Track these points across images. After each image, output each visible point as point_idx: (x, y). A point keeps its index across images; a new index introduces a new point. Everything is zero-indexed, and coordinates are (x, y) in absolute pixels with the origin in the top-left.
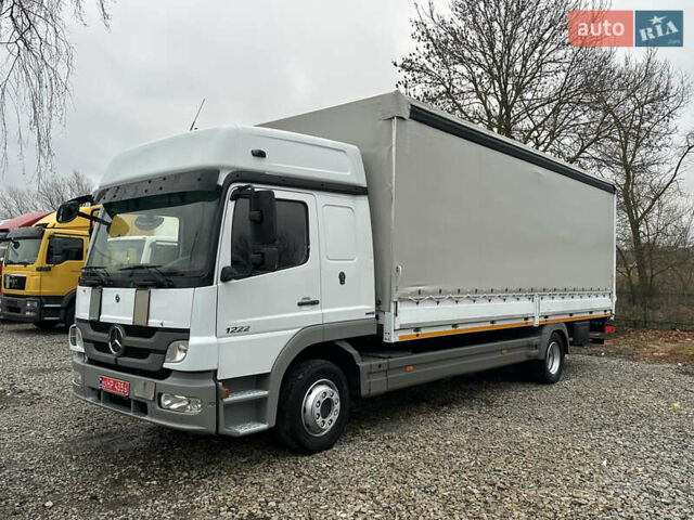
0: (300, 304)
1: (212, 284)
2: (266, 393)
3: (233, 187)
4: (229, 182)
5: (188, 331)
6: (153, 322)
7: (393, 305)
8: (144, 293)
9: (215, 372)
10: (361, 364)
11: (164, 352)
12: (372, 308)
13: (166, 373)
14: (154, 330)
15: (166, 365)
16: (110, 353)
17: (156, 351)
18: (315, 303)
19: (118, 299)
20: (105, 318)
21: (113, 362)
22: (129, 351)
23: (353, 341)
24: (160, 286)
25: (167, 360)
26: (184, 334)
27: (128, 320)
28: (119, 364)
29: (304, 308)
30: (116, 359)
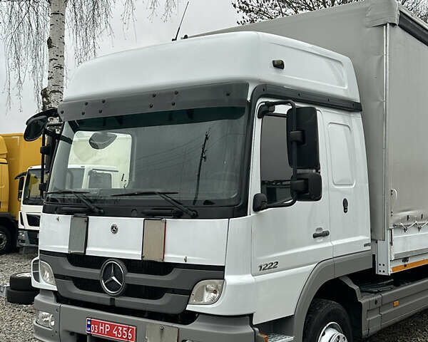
0: (315, 236)
1: (246, 214)
4: (256, 95)
7: (388, 233)
9: (251, 315)
10: (362, 301)
11: (189, 293)
12: (367, 238)
13: (191, 317)
15: (189, 308)
17: (173, 291)
18: (326, 234)
20: (92, 251)
21: (108, 303)
24: (179, 215)
26: (217, 272)
27: (136, 254)
29: (319, 240)
30: (112, 300)
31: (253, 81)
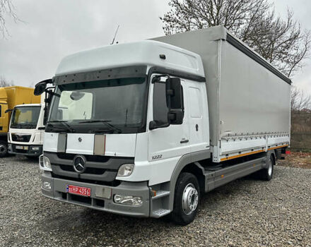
0: (181, 142)
1: (145, 131)
2: (169, 192)
3: (153, 75)
4: (151, 72)
5: (133, 158)
6: (108, 153)
7: (219, 142)
8: (100, 137)
9: (148, 181)
10: (206, 175)
11: (117, 171)
12: (208, 143)
13: (118, 183)
14: (108, 158)
15: (117, 178)
16: (74, 171)
17: (109, 170)
18: (187, 141)
19: (80, 140)
20: (69, 151)
21: (77, 177)
22: (89, 170)
23: (201, 162)
24: (112, 132)
25: (118, 174)
26: (130, 160)
27: (90, 152)
28: (82, 177)
29: (183, 144)
30: (79, 175)
31: (150, 65)
